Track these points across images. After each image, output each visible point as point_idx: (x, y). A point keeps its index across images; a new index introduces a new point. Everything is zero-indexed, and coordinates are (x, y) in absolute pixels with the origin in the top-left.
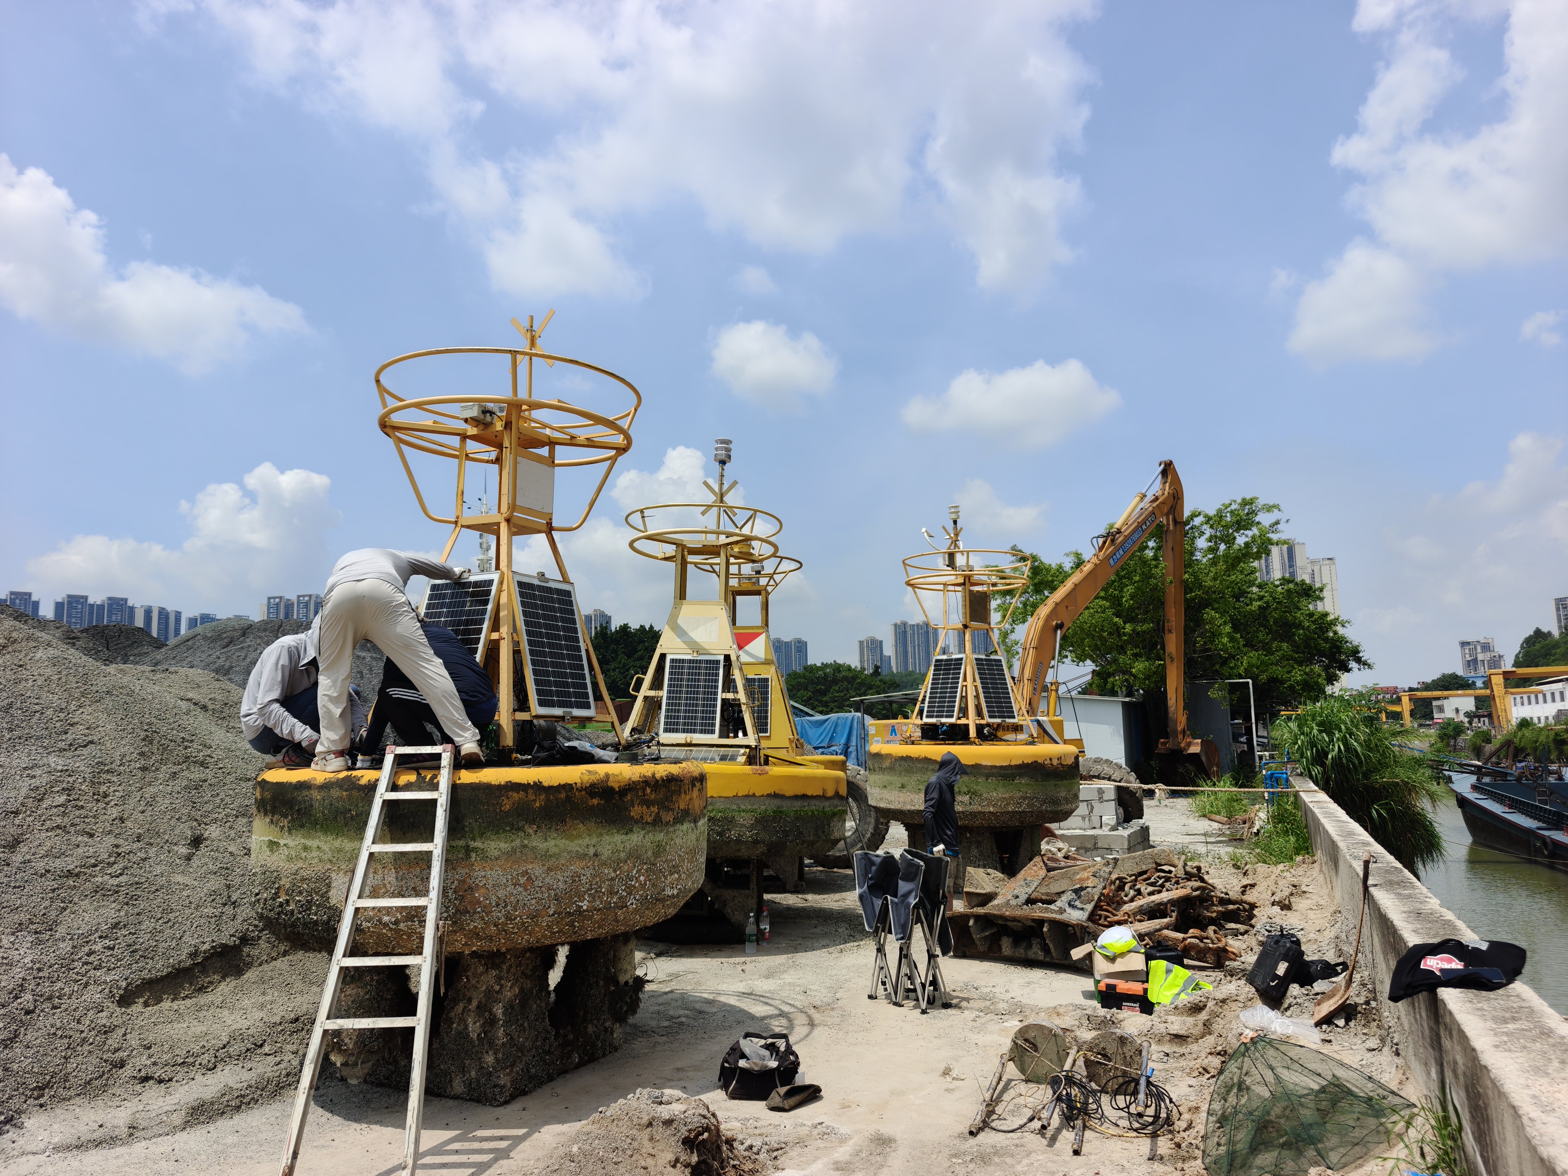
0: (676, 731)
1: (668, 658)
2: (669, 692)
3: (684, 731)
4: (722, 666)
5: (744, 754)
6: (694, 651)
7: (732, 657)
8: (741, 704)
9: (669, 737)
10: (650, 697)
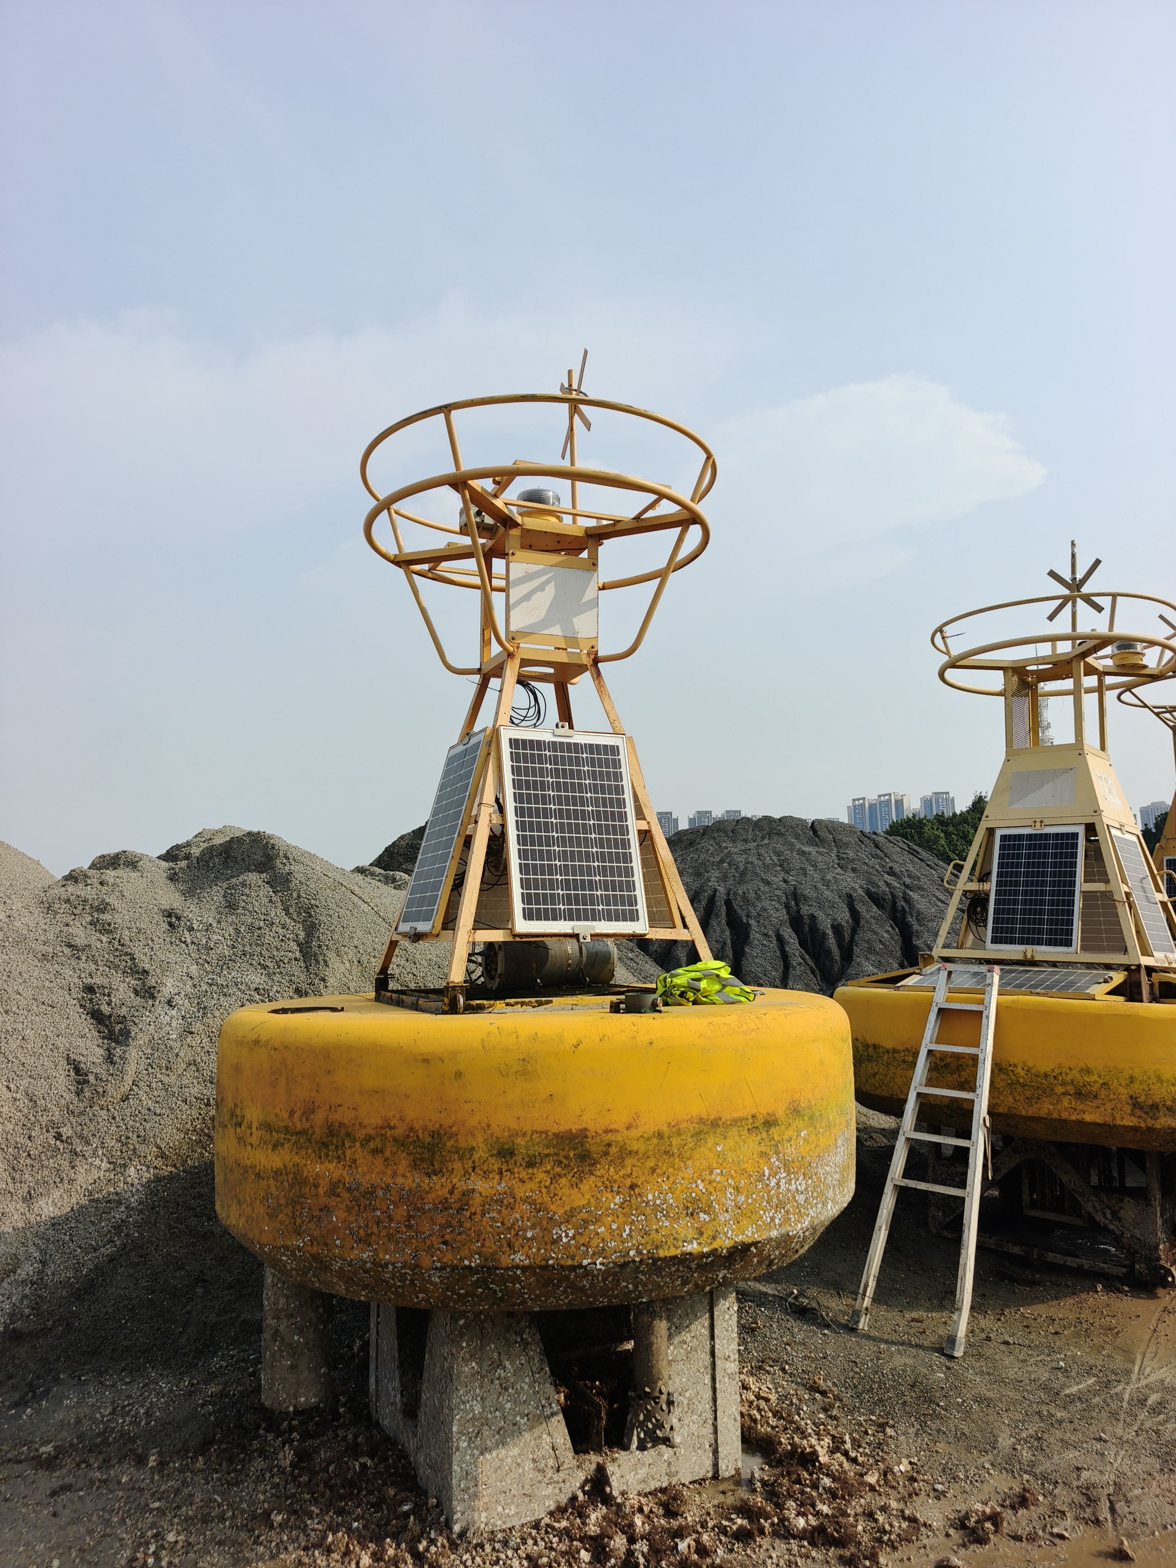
0: (1011, 941)
1: (999, 834)
2: (999, 884)
3: (1022, 942)
4: (1081, 842)
5: (1106, 981)
6: (1035, 822)
7: (1097, 827)
8: (1115, 901)
9: (1000, 950)
10: (971, 891)
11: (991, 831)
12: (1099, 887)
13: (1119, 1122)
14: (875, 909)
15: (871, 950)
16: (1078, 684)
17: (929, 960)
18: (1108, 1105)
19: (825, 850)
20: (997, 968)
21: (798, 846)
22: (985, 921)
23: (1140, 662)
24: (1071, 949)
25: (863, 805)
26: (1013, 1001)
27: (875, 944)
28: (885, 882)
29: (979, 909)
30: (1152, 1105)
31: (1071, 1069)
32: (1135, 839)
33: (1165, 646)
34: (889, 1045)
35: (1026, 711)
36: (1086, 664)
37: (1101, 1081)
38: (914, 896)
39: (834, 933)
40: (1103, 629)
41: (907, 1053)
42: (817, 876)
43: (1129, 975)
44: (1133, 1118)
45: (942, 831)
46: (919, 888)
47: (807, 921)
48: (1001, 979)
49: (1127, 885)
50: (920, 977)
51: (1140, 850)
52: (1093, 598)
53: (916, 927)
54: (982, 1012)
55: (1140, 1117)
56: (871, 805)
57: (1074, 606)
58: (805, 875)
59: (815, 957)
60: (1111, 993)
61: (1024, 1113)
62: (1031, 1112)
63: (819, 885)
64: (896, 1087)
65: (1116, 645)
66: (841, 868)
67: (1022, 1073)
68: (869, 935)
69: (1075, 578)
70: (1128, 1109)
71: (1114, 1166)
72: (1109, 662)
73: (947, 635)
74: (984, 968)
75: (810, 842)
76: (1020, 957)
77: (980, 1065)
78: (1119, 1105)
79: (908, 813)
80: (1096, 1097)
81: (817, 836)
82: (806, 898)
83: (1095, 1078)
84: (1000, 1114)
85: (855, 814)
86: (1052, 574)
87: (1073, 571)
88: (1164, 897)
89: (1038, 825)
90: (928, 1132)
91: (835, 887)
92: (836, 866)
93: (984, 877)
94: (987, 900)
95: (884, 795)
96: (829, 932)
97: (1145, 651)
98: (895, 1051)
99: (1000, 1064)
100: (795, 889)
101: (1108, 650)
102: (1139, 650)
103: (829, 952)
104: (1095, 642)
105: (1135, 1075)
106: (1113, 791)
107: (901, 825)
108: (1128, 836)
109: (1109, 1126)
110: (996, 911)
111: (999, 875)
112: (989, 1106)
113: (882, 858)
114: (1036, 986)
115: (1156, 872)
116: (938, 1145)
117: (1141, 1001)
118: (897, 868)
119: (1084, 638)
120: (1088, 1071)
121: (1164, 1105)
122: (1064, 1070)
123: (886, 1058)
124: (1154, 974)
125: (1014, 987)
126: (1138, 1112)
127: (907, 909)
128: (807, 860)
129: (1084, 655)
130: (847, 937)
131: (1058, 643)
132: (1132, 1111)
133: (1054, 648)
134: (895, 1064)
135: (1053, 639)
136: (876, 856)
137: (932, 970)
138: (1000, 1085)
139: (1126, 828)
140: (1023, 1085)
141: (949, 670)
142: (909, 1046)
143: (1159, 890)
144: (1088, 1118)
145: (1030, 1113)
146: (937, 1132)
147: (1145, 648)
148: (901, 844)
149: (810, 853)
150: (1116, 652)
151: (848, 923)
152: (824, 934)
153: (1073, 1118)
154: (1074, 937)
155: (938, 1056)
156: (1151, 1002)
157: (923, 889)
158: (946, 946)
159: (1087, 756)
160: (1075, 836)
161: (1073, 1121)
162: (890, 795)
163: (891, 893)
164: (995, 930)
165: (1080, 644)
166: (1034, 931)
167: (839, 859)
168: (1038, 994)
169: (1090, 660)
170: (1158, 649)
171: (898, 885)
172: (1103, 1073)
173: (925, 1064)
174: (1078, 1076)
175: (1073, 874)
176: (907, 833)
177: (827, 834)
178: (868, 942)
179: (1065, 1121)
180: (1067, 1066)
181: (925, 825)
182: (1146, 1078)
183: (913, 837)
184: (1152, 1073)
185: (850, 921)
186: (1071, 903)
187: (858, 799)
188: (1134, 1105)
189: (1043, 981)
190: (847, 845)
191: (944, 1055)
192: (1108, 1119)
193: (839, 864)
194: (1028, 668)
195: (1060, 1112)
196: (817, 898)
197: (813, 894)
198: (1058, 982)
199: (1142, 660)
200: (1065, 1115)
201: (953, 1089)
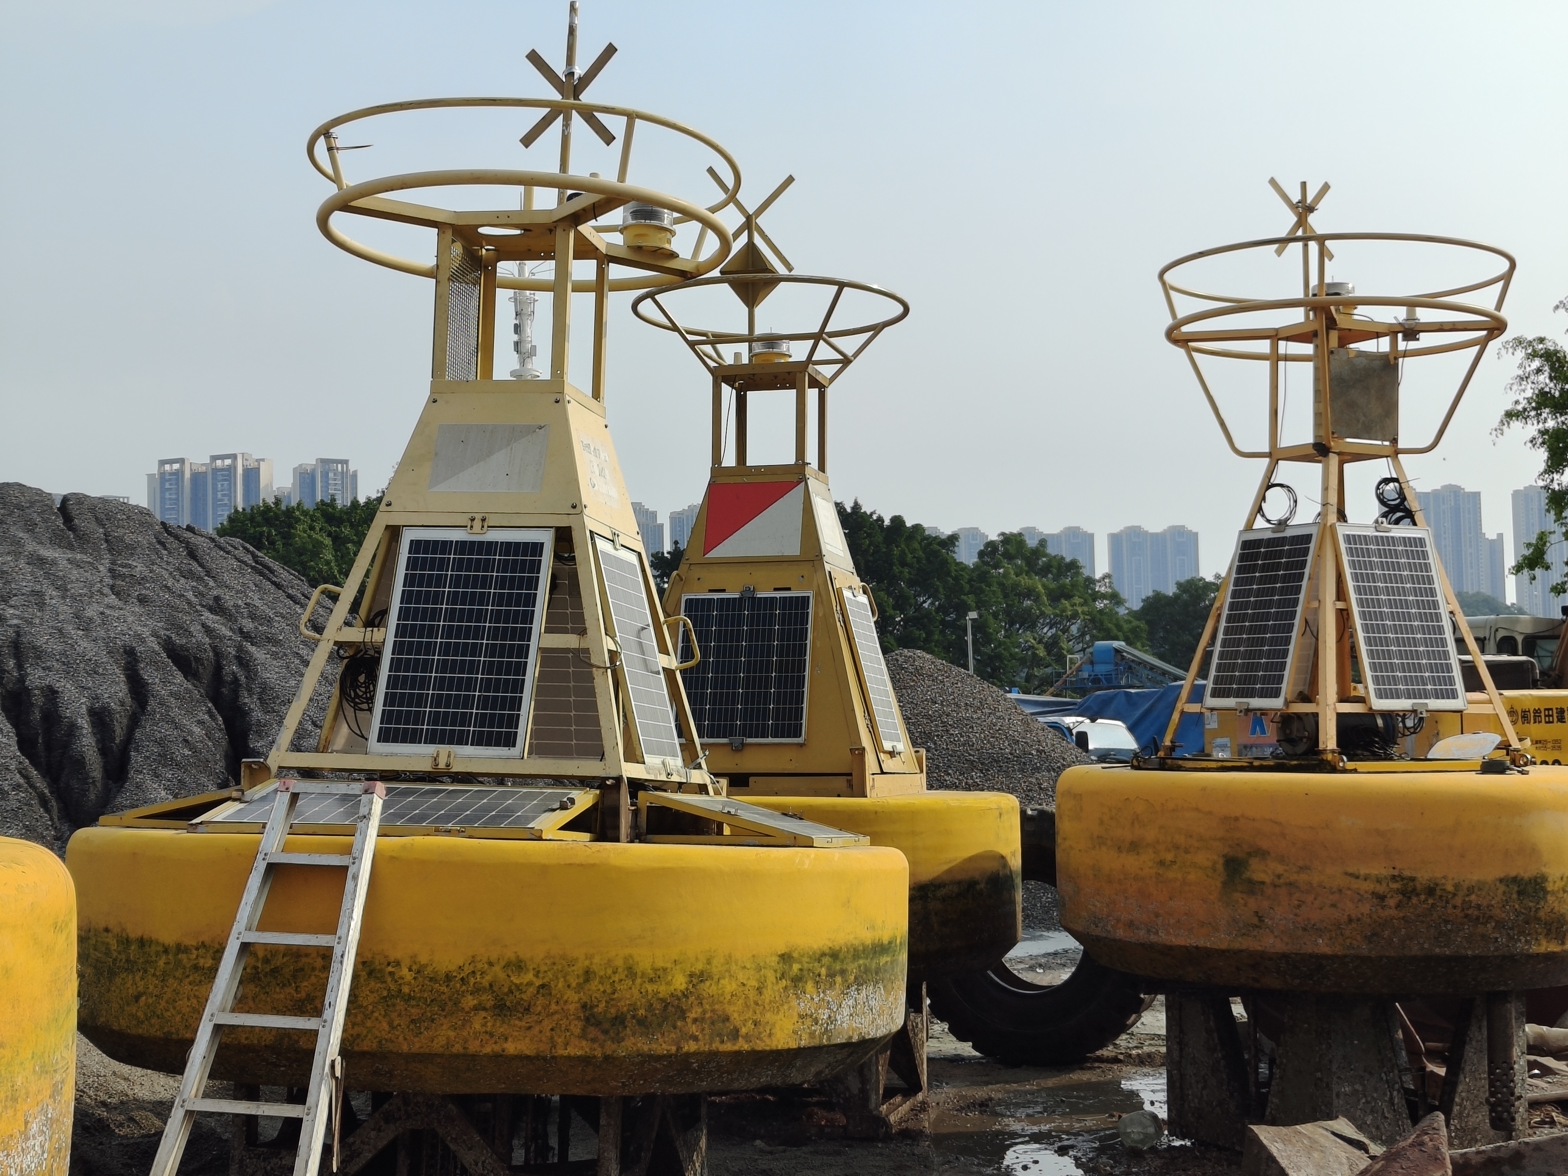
0: (413, 738)
1: (408, 537)
2: (401, 631)
3: (432, 738)
4: (547, 560)
5: (563, 807)
6: (473, 520)
7: (575, 534)
8: (592, 666)
9: (392, 755)
10: (350, 644)
11: (394, 533)
12: (567, 641)
13: (561, 1052)
14: (179, 678)
15: (165, 758)
16: (562, 272)
17: (261, 773)
18: (545, 1022)
19: (85, 558)
20: (380, 787)
21: (30, 546)
22: (371, 700)
23: (667, 246)
24: (514, 751)
25: (179, 474)
26: (404, 847)
27: (174, 748)
28: (204, 625)
29: (362, 678)
30: (616, 1018)
31: (491, 964)
32: (633, 559)
33: (707, 224)
34: (168, 937)
35: (473, 312)
36: (580, 237)
37: (538, 983)
38: (258, 654)
39: (93, 724)
40: (609, 176)
41: (202, 951)
42: (65, 610)
43: (602, 796)
44: (584, 1043)
45: (329, 535)
46: (269, 640)
47: (38, 699)
48: (386, 806)
49: (613, 638)
50: (242, 806)
51: (641, 579)
52: (598, 115)
53: (257, 714)
54: (345, 869)
55: (594, 1040)
56: (197, 477)
57: (566, 125)
58: (41, 605)
59: (51, 773)
60: (571, 826)
61: (405, 1048)
62: (418, 1045)
63: (70, 629)
64: (178, 1018)
65: (632, 206)
66: (117, 594)
67: (407, 975)
68: (165, 730)
69: (573, 73)
70: (576, 1027)
71: (553, 1130)
72: (617, 239)
73: (339, 143)
74: (356, 788)
75: (58, 540)
76: (426, 766)
77: (334, 966)
78: (564, 1022)
79: (267, 493)
80: (527, 1010)
81: (70, 528)
82: (39, 654)
83: (530, 976)
84: (364, 1054)
85: (163, 490)
86: (534, 58)
87: (570, 60)
88: (672, 662)
89: (477, 524)
90: (236, 1098)
91: (102, 633)
92: (106, 590)
93: (376, 619)
94: (376, 661)
95: (223, 457)
96: (84, 723)
97: (676, 227)
98: (181, 949)
99: (372, 962)
100: (18, 634)
101: (616, 216)
102: (666, 223)
103: (80, 763)
104: (593, 198)
105: (595, 968)
106: (607, 472)
107: (252, 518)
108: (624, 554)
109: (545, 1059)
110: (392, 682)
111: (404, 614)
112: (343, 1041)
113: (200, 579)
114: (447, 818)
115: (662, 619)
116: (251, 1120)
117: (617, 840)
118: (229, 600)
119: (581, 187)
120: (519, 965)
121: (634, 1017)
122: (479, 966)
123: (161, 963)
124: (641, 794)
125: (411, 820)
126: (593, 1032)
127: (243, 679)
128: (47, 575)
129: (577, 219)
130: (119, 732)
131: (537, 190)
132: (583, 1030)
133: (528, 198)
134: (178, 973)
135: (529, 181)
136: (189, 575)
137: (263, 793)
138: (368, 999)
139: (622, 540)
140: (409, 998)
141: (336, 213)
142: (205, 938)
143: (664, 650)
144: (511, 1048)
145: (415, 1049)
146: (252, 1095)
147: (677, 221)
148: (240, 553)
149: (54, 563)
150: (631, 221)
151: (122, 704)
152: (73, 727)
153: (488, 1050)
154: (521, 731)
155: (261, 954)
156: (632, 841)
157: (276, 642)
158: (296, 747)
159: (569, 407)
160: (537, 548)
161: (486, 1055)
162: (234, 457)
163: (215, 649)
164: (387, 717)
165: (571, 197)
166: (454, 719)
167: (114, 577)
168: (448, 832)
169: (586, 229)
170: (696, 226)
171: (229, 634)
172: (543, 968)
173: (235, 970)
174: (502, 975)
175: (529, 617)
176: (261, 534)
177: (93, 526)
178: (160, 743)
179: (474, 1057)
180: (485, 960)
181: (298, 520)
182: (609, 971)
183: (272, 543)
184: (619, 962)
185: (128, 701)
186: (521, 669)
187: (171, 462)
188: (587, 1019)
189: (462, 808)
190: (131, 549)
191: (273, 950)
192: (544, 1048)
193: (112, 588)
194: (483, 230)
195: (466, 1041)
196: (64, 653)
197: (55, 646)
198: (486, 809)
199: (669, 242)
200: (474, 1047)
201: (284, 1014)
